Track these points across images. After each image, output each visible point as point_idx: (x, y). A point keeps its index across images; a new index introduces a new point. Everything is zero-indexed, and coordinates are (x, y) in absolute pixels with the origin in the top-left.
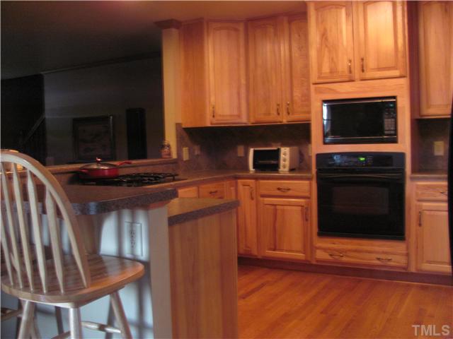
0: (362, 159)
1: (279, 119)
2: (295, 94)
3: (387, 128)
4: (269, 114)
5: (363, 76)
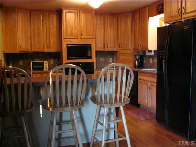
0: (81, 64)
1: (44, 50)
2: (51, 41)
3: (88, 54)
4: (40, 48)
5: (81, 37)
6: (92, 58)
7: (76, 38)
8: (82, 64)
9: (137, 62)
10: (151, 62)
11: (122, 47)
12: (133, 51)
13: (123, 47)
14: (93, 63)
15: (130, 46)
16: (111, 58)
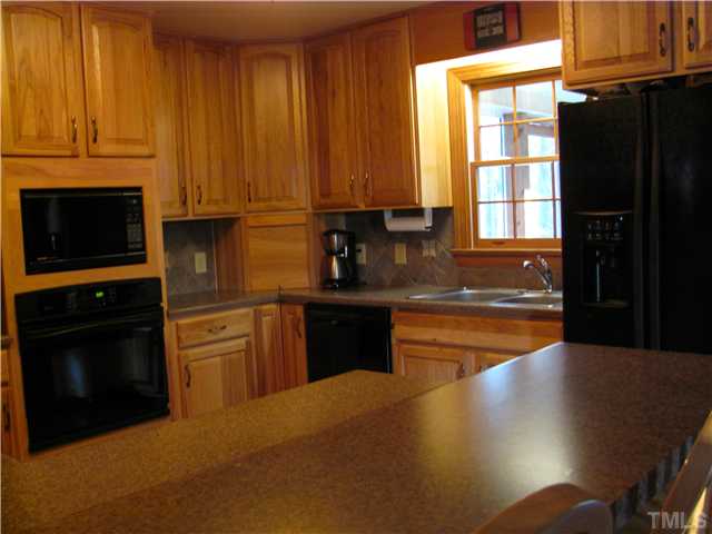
0: (98, 295)
3: (131, 240)
5: (94, 149)
6: (149, 259)
7: (69, 153)
8: (106, 295)
9: (335, 264)
10: (404, 261)
11: (258, 200)
12: (315, 214)
13: (264, 200)
14: (157, 281)
15: (302, 194)
16: (201, 250)
